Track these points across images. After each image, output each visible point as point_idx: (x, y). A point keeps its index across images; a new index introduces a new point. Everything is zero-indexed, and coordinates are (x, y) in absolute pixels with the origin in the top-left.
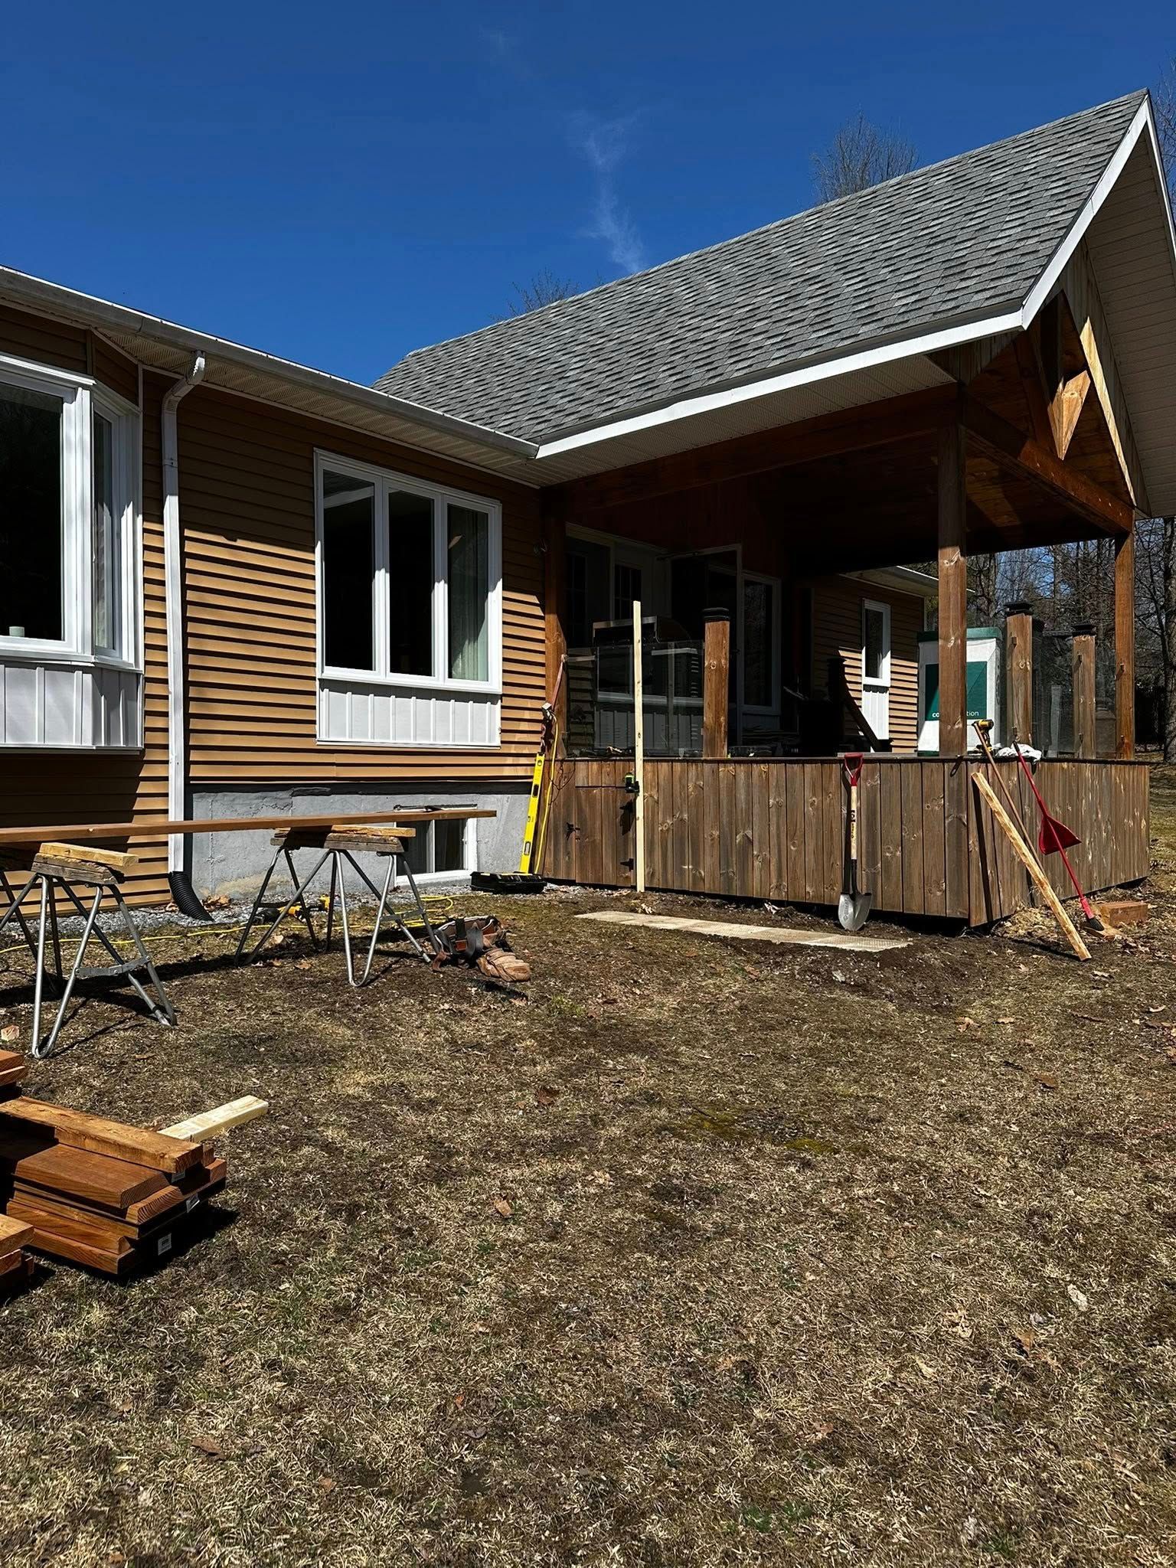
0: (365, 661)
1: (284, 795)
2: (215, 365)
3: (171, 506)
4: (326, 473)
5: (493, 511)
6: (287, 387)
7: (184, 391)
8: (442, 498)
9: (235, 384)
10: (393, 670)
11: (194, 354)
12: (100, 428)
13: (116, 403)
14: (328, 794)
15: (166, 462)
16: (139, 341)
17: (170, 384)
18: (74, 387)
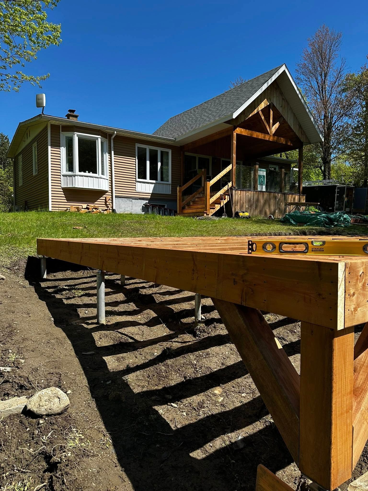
0: (145, 178)
1: (131, 199)
2: (118, 132)
3: (113, 152)
4: (138, 147)
5: (170, 152)
6: (130, 134)
7: (113, 136)
8: (159, 150)
9: (122, 134)
10: (150, 180)
11: (114, 131)
12: (102, 143)
13: (104, 139)
14: (138, 200)
15: (112, 147)
16: (107, 130)
17: (112, 135)
18: (98, 138)
